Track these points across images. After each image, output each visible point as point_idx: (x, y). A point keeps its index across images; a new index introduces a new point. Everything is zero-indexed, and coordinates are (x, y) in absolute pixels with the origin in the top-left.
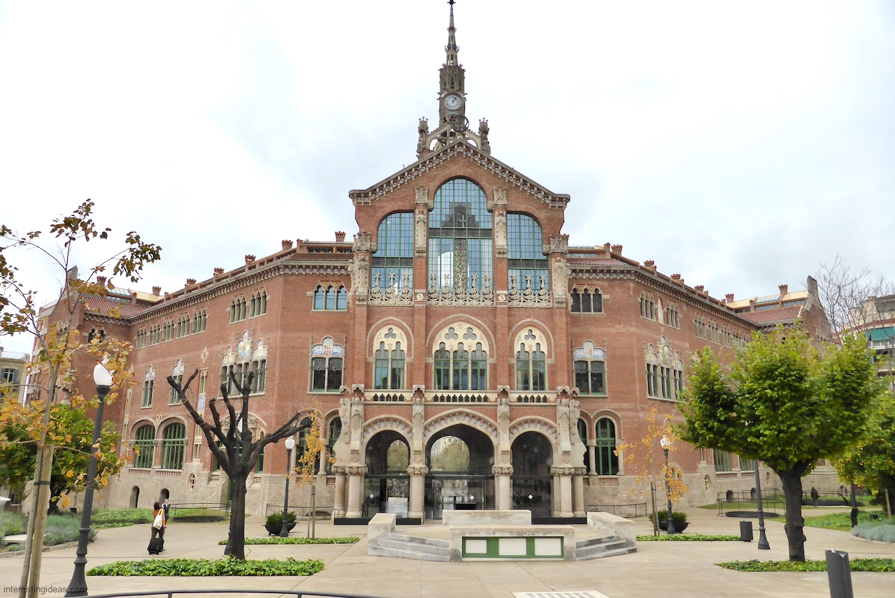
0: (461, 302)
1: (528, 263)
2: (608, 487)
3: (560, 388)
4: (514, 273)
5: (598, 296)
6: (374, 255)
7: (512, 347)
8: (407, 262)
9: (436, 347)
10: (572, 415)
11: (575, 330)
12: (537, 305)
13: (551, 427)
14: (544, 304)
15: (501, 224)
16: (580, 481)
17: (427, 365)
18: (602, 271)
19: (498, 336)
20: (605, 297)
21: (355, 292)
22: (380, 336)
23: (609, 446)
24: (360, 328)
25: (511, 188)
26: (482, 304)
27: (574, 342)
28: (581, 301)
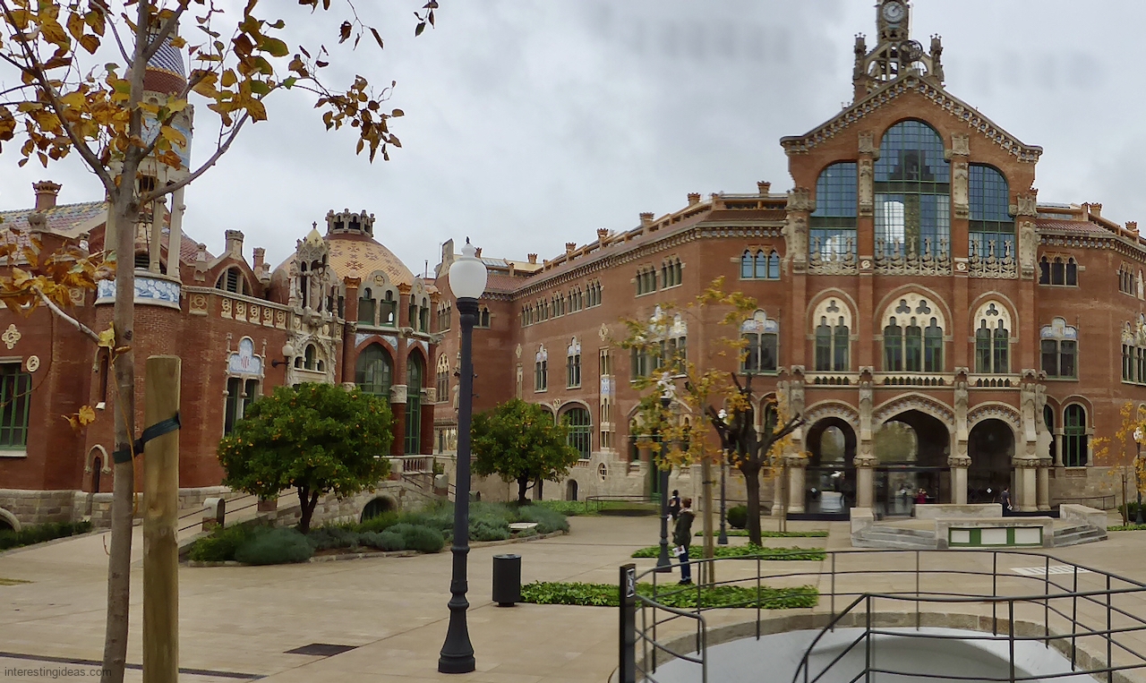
0: (913, 270)
1: (992, 226)
2: (1075, 478)
3: (1025, 371)
4: (976, 238)
5: (1072, 267)
6: (812, 214)
7: (971, 324)
8: (849, 223)
9: (886, 323)
10: (1038, 402)
11: (1044, 305)
12: (1000, 275)
13: (1013, 414)
14: (1008, 275)
15: (962, 178)
16: (1045, 473)
17: (876, 344)
18: (1078, 238)
19: (956, 311)
20: (1080, 268)
21: (792, 258)
22: (821, 310)
23: (1078, 435)
24: (798, 301)
25: (975, 134)
26: (937, 273)
27: (1042, 319)
28: (1053, 271)
